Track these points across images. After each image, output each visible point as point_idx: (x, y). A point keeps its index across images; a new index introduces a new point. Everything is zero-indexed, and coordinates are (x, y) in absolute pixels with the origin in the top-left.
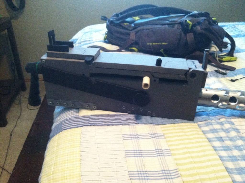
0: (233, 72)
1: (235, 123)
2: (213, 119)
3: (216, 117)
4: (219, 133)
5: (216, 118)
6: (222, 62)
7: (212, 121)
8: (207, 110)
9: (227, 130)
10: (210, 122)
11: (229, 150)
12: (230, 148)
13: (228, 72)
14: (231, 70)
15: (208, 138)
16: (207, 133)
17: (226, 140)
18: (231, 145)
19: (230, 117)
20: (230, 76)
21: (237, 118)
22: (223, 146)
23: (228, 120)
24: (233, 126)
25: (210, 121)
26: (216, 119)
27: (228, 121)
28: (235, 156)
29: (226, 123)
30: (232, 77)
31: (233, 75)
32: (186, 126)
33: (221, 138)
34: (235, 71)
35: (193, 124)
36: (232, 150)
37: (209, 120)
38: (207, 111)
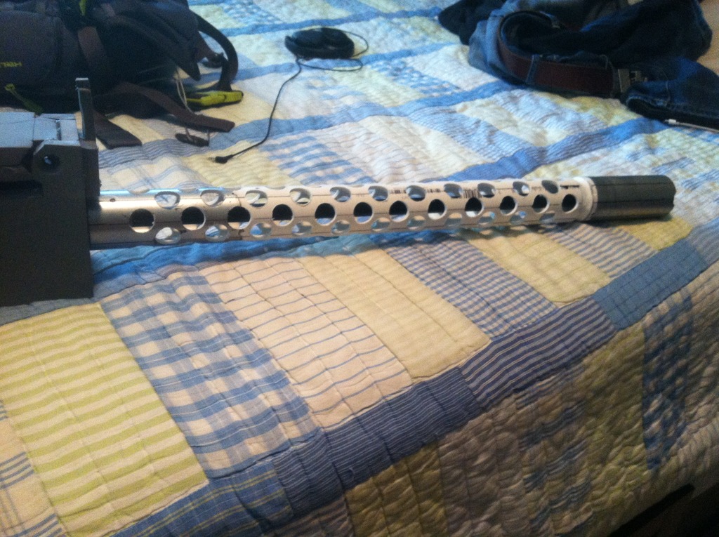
0: (226, 134)
1: (208, 279)
2: (148, 280)
3: (158, 271)
4: (159, 317)
5: (159, 275)
6: (199, 110)
7: (145, 285)
8: (135, 257)
9: (184, 302)
10: (137, 291)
11: (180, 359)
12: (187, 352)
13: (213, 135)
14: (221, 130)
15: (123, 340)
16: (124, 325)
17: (178, 332)
18: (188, 343)
19: (198, 265)
20: (216, 148)
21: (216, 264)
22: (165, 351)
23: (190, 274)
24: (202, 289)
25: (138, 287)
26: (159, 277)
27: (188, 278)
28: (199, 370)
29: (181, 285)
30: (223, 149)
31: (226, 143)
32: (65, 315)
33: (164, 328)
34: (232, 130)
35: (89, 307)
36: (190, 356)
37: (136, 286)
38: (135, 259)
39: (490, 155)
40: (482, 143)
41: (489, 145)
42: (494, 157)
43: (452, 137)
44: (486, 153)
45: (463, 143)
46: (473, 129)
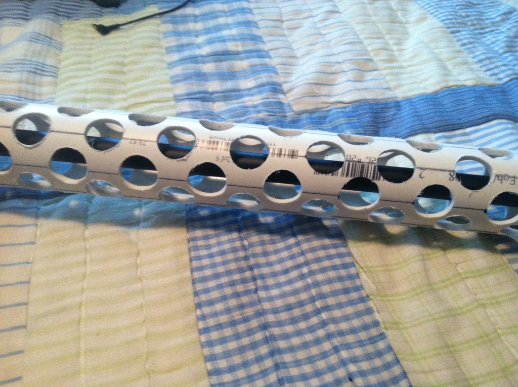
39: (496, 71)
40: (496, 48)
41: (506, 52)
42: (502, 76)
43: (453, 32)
44: (491, 66)
45: (464, 45)
46: (494, 24)
